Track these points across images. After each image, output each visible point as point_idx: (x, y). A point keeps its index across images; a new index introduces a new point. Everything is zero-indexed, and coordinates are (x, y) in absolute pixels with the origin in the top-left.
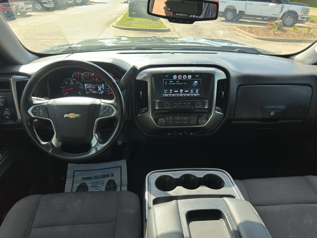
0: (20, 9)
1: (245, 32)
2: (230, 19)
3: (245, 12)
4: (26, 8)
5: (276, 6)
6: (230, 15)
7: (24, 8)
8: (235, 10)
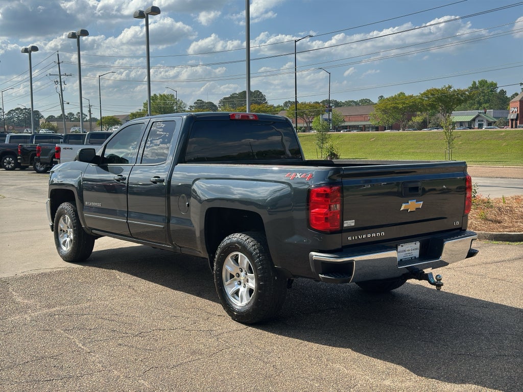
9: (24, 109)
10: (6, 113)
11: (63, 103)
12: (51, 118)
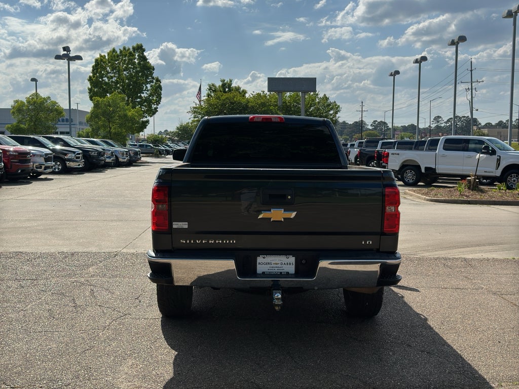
0: (36, 168)
1: (419, 195)
2: (411, 181)
3: (436, 169)
4: (45, 167)
5: (486, 158)
6: (410, 175)
7: (43, 167)
8: (418, 167)
9: (463, 117)
10: (445, 121)
11: (472, 110)
12: (488, 125)
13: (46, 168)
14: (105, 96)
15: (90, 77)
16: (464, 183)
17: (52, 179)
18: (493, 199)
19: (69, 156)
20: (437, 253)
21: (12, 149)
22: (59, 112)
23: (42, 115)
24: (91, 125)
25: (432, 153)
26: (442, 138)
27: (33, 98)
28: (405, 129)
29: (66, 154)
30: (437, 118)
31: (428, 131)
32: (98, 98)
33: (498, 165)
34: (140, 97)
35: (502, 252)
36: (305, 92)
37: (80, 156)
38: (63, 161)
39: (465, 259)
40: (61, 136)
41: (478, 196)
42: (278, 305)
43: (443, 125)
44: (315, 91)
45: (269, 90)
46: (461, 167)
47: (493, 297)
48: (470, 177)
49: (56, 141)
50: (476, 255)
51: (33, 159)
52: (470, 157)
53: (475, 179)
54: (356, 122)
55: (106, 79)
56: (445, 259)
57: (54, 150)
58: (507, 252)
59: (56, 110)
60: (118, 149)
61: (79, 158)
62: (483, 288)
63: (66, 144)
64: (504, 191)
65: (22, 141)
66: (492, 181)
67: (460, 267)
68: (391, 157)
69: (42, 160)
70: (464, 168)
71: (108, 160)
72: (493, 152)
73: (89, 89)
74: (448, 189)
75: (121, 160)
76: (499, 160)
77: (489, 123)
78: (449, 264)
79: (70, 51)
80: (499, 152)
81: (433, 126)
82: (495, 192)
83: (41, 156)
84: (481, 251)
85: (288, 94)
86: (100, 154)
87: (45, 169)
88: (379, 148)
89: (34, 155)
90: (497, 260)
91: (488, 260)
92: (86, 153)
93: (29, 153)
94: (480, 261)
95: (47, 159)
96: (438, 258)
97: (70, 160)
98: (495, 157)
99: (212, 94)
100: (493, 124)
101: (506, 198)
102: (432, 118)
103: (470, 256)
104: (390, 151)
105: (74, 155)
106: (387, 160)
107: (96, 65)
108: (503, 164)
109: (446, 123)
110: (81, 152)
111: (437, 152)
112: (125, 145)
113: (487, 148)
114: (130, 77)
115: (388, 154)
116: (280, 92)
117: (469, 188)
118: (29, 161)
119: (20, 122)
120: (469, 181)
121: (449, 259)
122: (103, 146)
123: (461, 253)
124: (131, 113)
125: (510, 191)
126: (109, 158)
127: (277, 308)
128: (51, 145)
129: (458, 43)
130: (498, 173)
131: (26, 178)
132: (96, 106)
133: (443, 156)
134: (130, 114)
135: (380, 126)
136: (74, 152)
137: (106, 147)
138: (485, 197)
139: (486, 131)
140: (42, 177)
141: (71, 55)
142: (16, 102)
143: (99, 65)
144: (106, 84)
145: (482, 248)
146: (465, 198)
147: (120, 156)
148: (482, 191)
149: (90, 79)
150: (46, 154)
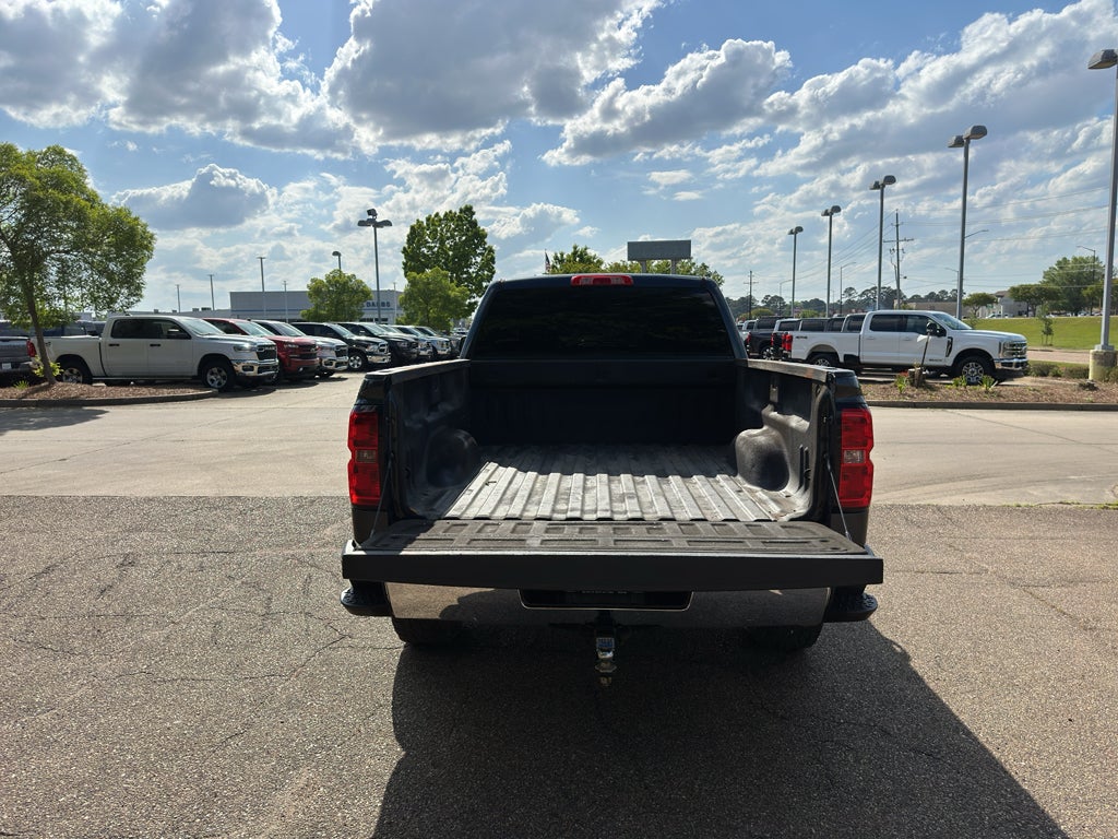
0: (326, 364)
3: (861, 356)
5: (931, 340)
7: (334, 363)
8: (835, 354)
10: (859, 294)
11: (899, 280)
12: (916, 299)
13: (338, 364)
14: (423, 271)
15: (404, 248)
16: (905, 377)
17: (346, 379)
18: (950, 400)
19: (371, 348)
20: (888, 495)
21: (293, 340)
22: (366, 294)
23: (345, 297)
24: (406, 309)
25: (854, 335)
26: (869, 314)
27: (334, 277)
28: (806, 305)
29: (366, 346)
30: (849, 290)
31: (839, 307)
32: (414, 274)
33: (950, 350)
34: (467, 272)
35: (993, 493)
36: (676, 260)
37: (386, 348)
38: (364, 356)
39: (939, 508)
40: (361, 324)
41: (927, 397)
42: (606, 675)
43: (856, 299)
44: (689, 258)
45: (629, 259)
46: (896, 355)
47: (1014, 594)
48: (912, 367)
49: (356, 330)
50: (953, 498)
51: (319, 353)
52: (908, 340)
53: (921, 371)
54: (742, 298)
55: (425, 250)
56: (906, 508)
57: (349, 342)
58: (1000, 492)
59: (363, 292)
60: (437, 338)
61: (383, 350)
62: (987, 570)
63: (369, 333)
64: (962, 388)
65: (309, 330)
66: (937, 372)
67: (935, 525)
68: (795, 342)
69: (332, 355)
70: (901, 355)
71: (423, 353)
72: (943, 333)
73: (404, 264)
74: (882, 386)
75: (439, 352)
76: (950, 344)
77: (917, 296)
78: (914, 517)
79: (375, 215)
80: (950, 332)
81: (844, 300)
82: (949, 389)
83: (331, 349)
84: (959, 491)
85: (656, 262)
86: (411, 345)
87: (337, 366)
88: (776, 330)
89: (322, 348)
90: (989, 509)
91: (977, 509)
92: (393, 346)
93: (314, 346)
94: (965, 510)
95: (339, 352)
96: (892, 506)
97: (372, 354)
98: (945, 339)
99: (558, 266)
100: (922, 296)
101: (967, 399)
102: (843, 290)
103: (945, 502)
104: (794, 334)
105: (376, 347)
106: (790, 346)
107: (411, 233)
108: (957, 349)
109: (861, 296)
110: (386, 343)
111: (861, 333)
112: (448, 333)
113: (933, 326)
114: (455, 247)
115: (791, 337)
116: (643, 260)
117: (912, 384)
118: (314, 356)
119: (317, 306)
120: (913, 374)
121: (912, 507)
122: (416, 334)
123: (928, 496)
124: (455, 292)
125: (971, 387)
126: (424, 349)
127: (604, 681)
128: (348, 334)
129: (884, 186)
130: (949, 362)
131: (313, 378)
132: (413, 283)
133: (870, 339)
134: (452, 294)
135: (774, 302)
136: (377, 343)
137: (421, 336)
138: (938, 398)
139: (913, 305)
140: (335, 376)
141: (378, 220)
142: (313, 280)
143: (416, 234)
144: (424, 255)
145: (959, 485)
146: (908, 400)
147: (438, 347)
148: (932, 388)
149: (404, 251)
150: (338, 347)
